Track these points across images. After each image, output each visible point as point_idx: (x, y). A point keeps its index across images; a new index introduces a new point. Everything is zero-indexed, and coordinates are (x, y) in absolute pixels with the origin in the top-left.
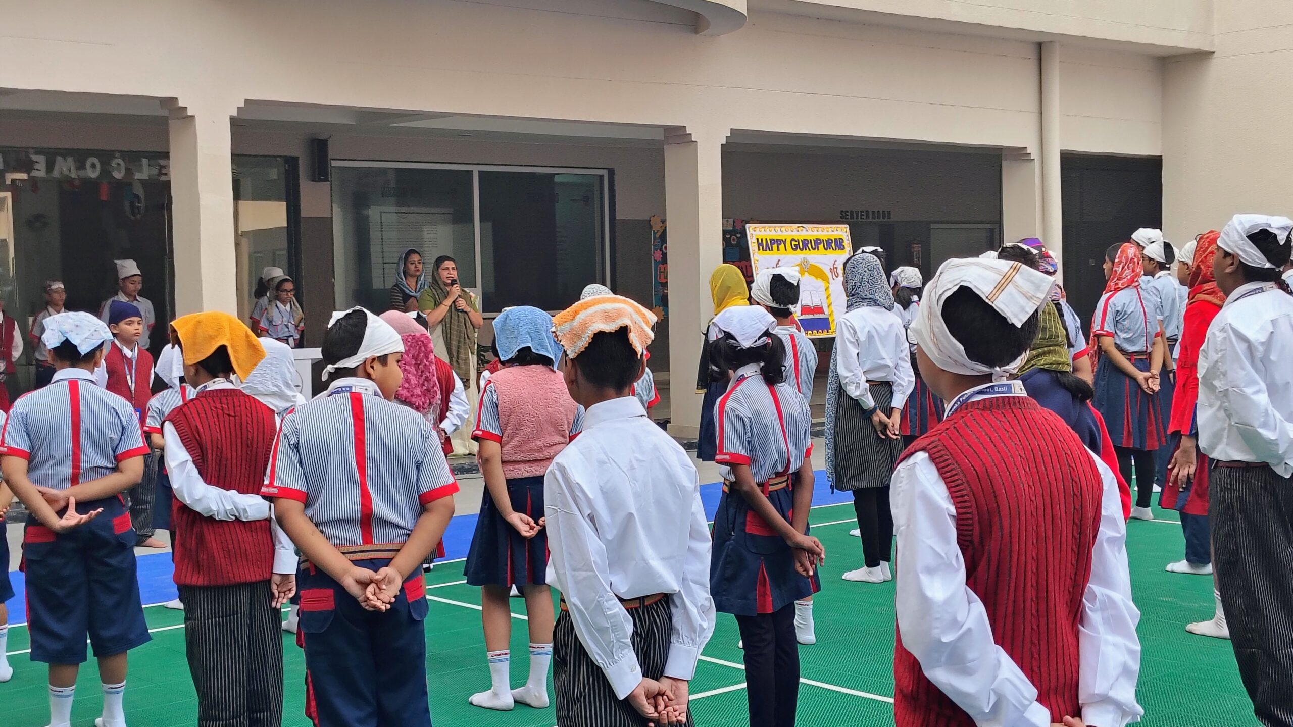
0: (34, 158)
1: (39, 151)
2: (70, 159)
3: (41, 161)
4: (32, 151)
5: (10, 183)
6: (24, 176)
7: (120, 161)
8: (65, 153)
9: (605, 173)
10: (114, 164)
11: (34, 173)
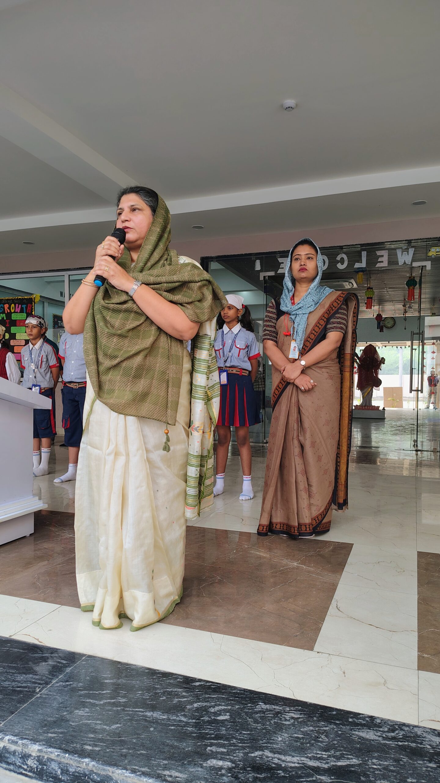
7: (344, 256)
10: (338, 258)
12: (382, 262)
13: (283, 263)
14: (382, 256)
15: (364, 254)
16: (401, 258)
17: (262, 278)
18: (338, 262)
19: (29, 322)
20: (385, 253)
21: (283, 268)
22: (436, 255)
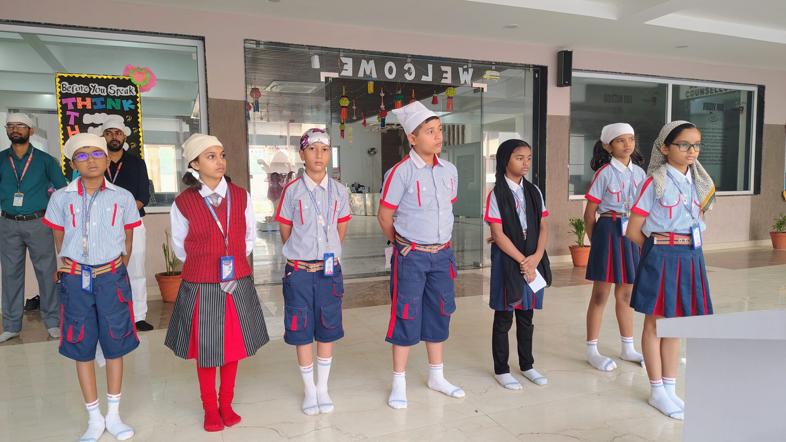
0: (344, 60)
1: (349, 53)
2: (372, 62)
3: (348, 63)
4: (342, 54)
5: (324, 81)
6: (335, 75)
7: (411, 66)
8: (369, 55)
9: (755, 89)
10: (406, 67)
11: (344, 73)
12: (447, 78)
13: (347, 64)
14: (446, 72)
15: (430, 67)
16: (462, 77)
17: (323, 79)
18: (406, 72)
19: (317, 140)
20: (448, 69)
21: (347, 70)
22: (491, 78)
